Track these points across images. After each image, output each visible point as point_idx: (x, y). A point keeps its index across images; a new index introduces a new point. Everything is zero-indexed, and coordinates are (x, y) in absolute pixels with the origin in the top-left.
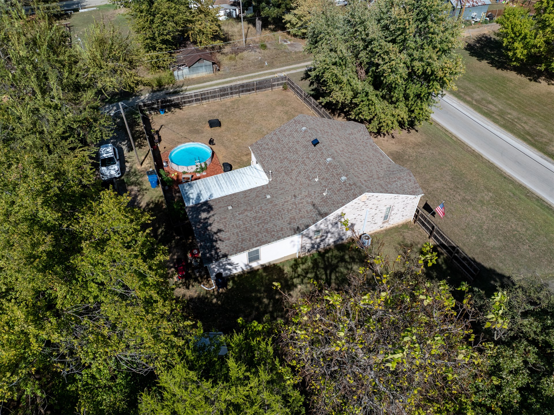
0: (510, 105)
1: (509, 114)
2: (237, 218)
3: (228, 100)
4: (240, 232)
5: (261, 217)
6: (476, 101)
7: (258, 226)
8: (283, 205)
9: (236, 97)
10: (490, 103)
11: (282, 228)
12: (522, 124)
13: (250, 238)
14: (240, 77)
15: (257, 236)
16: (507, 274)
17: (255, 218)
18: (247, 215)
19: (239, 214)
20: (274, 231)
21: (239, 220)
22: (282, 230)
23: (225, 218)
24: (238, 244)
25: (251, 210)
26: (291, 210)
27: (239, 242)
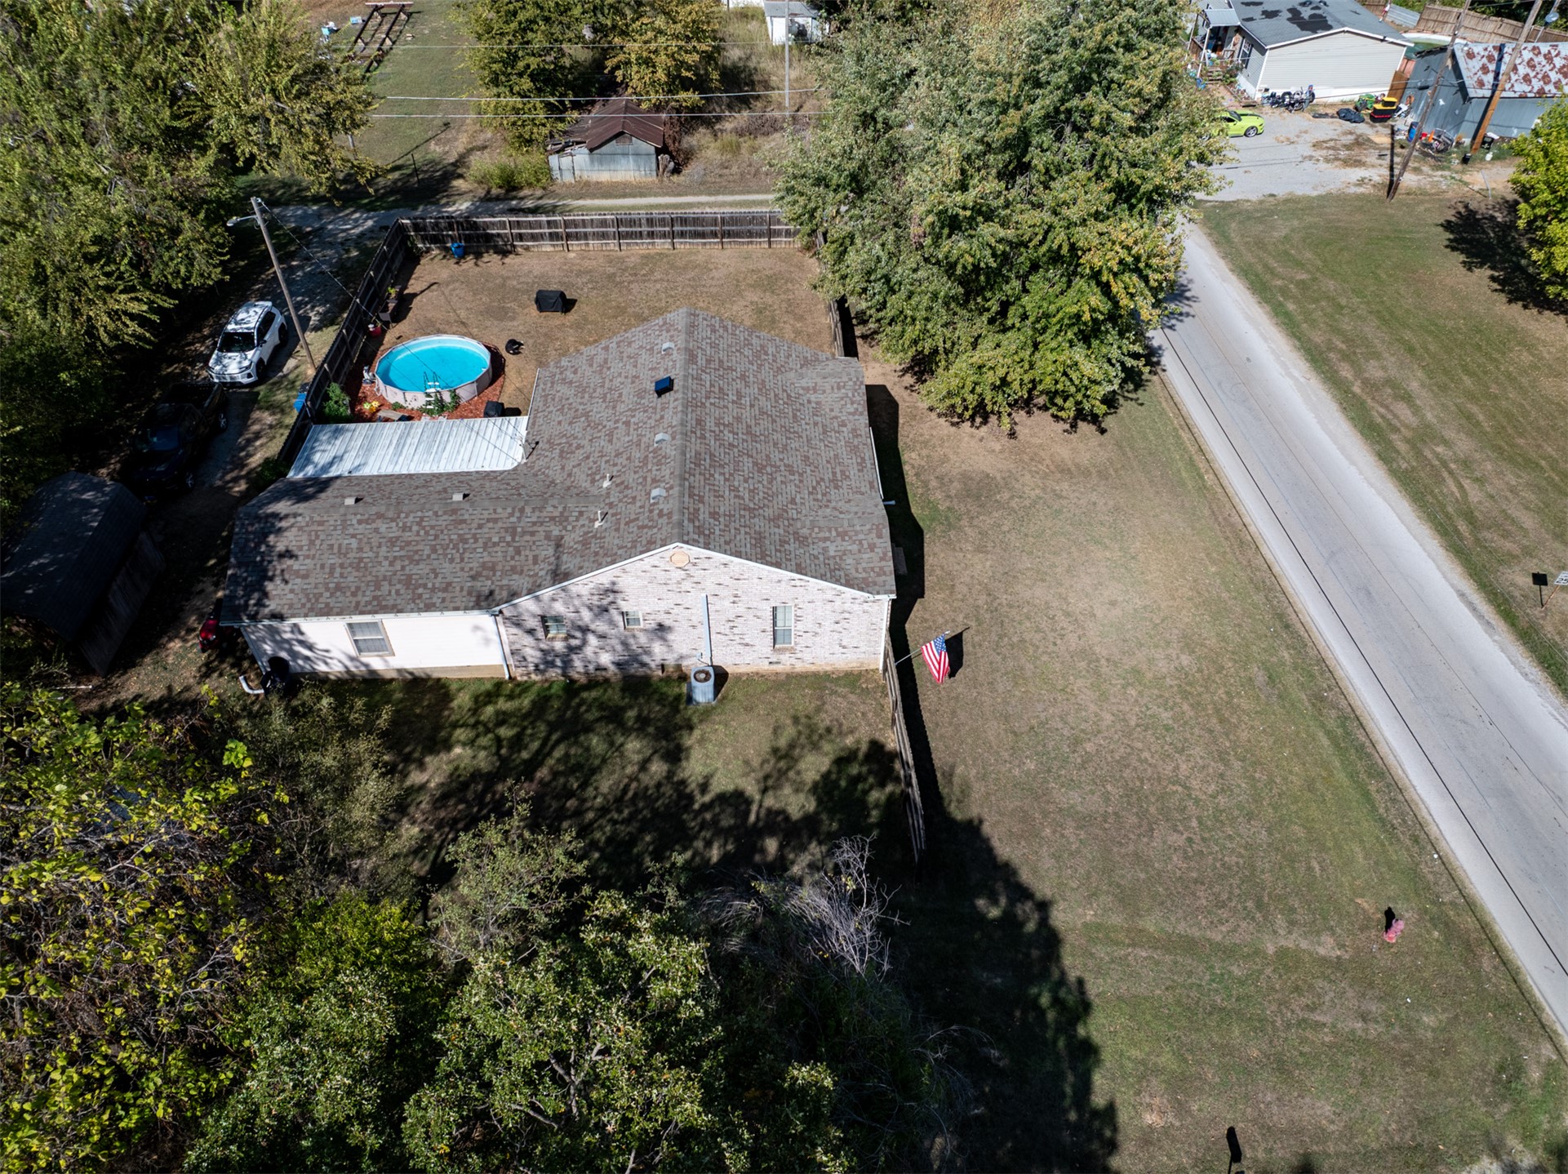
0: (1469, 417)
1: (1446, 442)
2: (351, 531)
3: (637, 249)
4: (342, 566)
5: (408, 543)
6: (1366, 382)
7: (391, 564)
8: (480, 526)
9: (662, 245)
10: (1407, 398)
11: (449, 584)
12: (1466, 483)
13: (358, 588)
14: (720, 198)
15: (378, 587)
16: (1043, 889)
17: (392, 542)
18: (376, 530)
19: (360, 522)
20: (425, 586)
21: (353, 536)
22: (445, 590)
23: (321, 523)
24: (321, 595)
25: (392, 520)
26: (495, 544)
27: (327, 589)
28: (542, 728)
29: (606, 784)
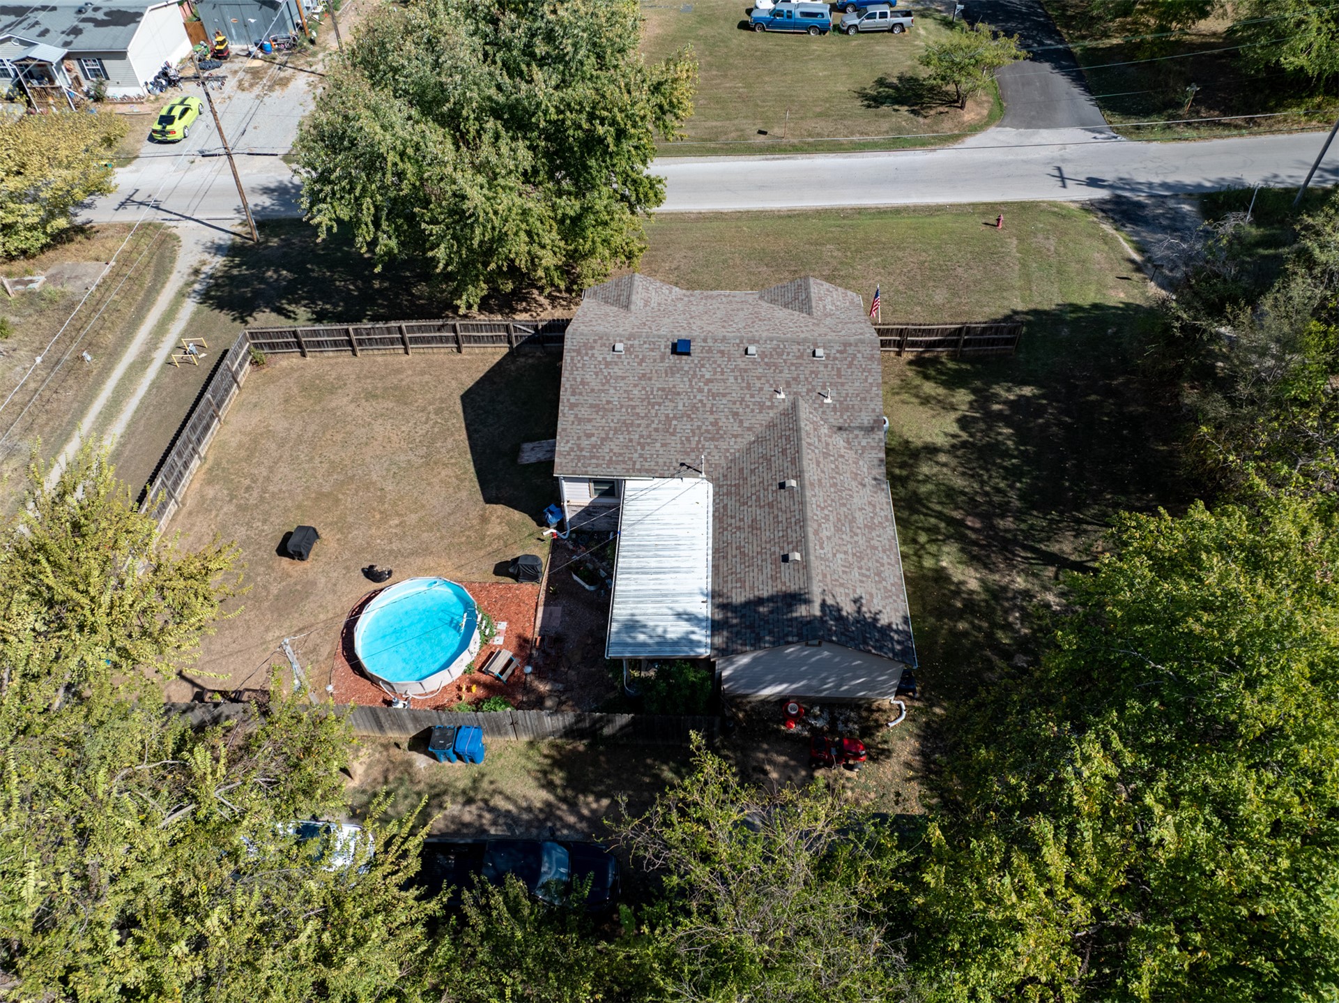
2: (830, 555)
4: (860, 568)
5: (839, 520)
7: (857, 535)
8: (823, 472)
11: (870, 503)
13: (877, 561)
15: (875, 548)
17: (838, 530)
18: (829, 538)
19: (822, 548)
20: (872, 518)
21: (834, 555)
22: (874, 506)
23: (825, 576)
24: (885, 588)
25: (820, 525)
26: (837, 467)
27: (880, 582)
28: (915, 517)
29: (959, 482)
